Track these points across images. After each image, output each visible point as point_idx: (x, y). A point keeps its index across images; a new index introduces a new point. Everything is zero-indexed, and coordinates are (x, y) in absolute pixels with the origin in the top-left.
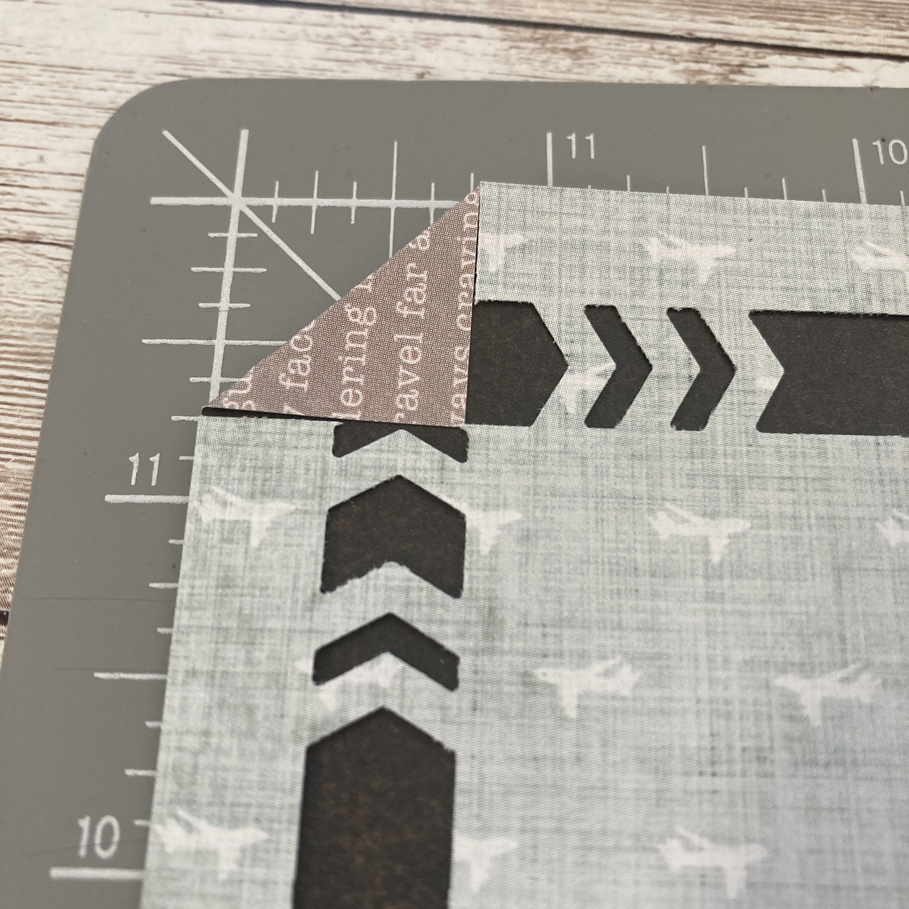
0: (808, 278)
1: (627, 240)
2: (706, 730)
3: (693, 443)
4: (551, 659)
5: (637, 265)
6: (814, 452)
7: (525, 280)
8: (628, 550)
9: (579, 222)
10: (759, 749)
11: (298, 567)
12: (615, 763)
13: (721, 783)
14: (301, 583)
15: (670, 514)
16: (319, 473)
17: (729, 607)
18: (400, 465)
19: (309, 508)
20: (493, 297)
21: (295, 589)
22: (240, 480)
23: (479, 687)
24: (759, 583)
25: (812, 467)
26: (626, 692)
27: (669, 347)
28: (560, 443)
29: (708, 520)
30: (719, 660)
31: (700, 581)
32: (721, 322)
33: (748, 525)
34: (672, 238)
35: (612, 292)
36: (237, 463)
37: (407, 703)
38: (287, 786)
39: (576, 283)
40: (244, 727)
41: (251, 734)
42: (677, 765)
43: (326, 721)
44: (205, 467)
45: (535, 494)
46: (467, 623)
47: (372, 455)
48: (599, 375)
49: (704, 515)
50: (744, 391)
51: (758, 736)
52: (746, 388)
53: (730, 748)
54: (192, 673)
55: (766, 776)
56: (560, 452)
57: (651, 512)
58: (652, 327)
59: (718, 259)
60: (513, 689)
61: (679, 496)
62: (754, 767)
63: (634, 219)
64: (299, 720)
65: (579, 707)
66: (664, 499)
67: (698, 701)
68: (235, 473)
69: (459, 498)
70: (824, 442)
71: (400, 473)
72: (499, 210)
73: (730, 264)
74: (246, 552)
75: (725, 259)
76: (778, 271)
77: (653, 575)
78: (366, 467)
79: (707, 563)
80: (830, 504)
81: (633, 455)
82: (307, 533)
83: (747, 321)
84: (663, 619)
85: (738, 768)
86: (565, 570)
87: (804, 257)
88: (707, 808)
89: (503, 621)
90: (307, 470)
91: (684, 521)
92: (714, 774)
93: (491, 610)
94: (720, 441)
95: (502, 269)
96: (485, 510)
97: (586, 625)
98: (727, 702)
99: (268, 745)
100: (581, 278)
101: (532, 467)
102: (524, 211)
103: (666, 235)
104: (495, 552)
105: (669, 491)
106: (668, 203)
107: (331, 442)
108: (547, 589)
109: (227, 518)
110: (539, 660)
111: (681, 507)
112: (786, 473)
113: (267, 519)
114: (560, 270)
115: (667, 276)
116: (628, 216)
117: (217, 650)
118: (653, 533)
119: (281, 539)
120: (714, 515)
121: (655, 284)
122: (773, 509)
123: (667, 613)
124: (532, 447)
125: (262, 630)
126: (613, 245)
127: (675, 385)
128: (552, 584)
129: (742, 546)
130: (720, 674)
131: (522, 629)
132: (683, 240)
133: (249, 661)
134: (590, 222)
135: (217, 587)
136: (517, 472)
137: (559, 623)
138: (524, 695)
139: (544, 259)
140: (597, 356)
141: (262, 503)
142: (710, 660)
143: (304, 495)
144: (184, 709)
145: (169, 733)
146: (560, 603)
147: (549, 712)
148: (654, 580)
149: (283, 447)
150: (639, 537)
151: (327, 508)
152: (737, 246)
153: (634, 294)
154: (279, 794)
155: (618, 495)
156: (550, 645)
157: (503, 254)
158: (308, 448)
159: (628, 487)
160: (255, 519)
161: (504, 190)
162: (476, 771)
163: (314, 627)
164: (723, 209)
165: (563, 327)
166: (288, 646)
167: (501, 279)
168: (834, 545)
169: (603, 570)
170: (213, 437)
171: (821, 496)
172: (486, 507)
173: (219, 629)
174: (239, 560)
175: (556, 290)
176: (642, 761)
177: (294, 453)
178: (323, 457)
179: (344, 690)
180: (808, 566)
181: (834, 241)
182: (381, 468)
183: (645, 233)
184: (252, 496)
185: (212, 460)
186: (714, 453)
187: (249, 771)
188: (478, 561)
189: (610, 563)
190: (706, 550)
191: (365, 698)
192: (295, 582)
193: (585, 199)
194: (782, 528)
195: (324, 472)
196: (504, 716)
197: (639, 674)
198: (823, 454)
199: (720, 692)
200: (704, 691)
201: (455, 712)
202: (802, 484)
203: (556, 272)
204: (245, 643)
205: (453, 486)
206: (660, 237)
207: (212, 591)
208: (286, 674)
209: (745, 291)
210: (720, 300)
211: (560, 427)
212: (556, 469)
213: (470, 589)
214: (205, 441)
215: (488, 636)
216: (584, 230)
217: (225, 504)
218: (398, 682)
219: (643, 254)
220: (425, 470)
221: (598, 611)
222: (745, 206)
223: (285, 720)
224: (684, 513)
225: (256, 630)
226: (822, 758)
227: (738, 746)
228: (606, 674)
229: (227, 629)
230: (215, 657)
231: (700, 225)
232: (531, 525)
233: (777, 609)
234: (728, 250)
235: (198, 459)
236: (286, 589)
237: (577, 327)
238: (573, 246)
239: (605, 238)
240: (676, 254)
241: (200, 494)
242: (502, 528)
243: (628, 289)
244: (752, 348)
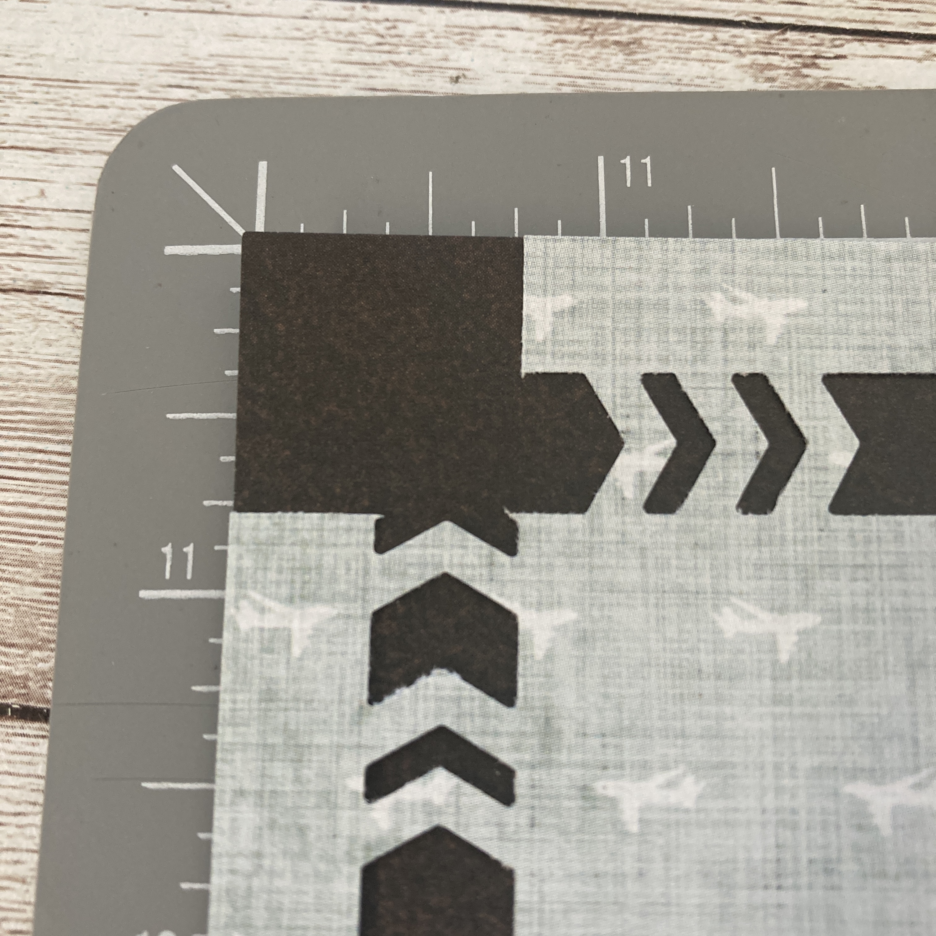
0: (888, 334)
1: (687, 297)
2: (772, 841)
3: (761, 528)
4: (611, 772)
5: (699, 325)
6: (890, 536)
7: (576, 348)
8: (691, 650)
9: (634, 277)
10: (828, 861)
11: (343, 677)
12: (678, 878)
13: (787, 897)
14: (347, 694)
15: (736, 610)
16: (361, 573)
17: (797, 710)
18: (446, 561)
19: (352, 612)
20: (540, 369)
21: (341, 702)
22: (278, 584)
23: (536, 803)
24: (829, 683)
25: (888, 553)
26: (689, 804)
27: (734, 420)
28: (617, 533)
29: (776, 615)
30: (786, 768)
31: (767, 683)
32: (791, 389)
33: (819, 619)
34: (737, 293)
35: (671, 358)
36: (274, 564)
37: (463, 820)
38: (344, 908)
39: (631, 349)
40: (296, 847)
41: (304, 855)
42: (740, 878)
43: (381, 841)
44: (239, 570)
45: (592, 590)
46: (523, 734)
47: (416, 551)
48: (659, 454)
49: (772, 610)
50: (816, 468)
51: (825, 847)
52: (819, 464)
53: (796, 860)
54: (240, 793)
55: (833, 888)
56: (617, 543)
57: (716, 608)
58: (716, 397)
59: (788, 315)
60: (573, 804)
61: (745, 589)
62: (821, 880)
63: (695, 271)
64: (352, 840)
65: (641, 821)
66: (729, 593)
67: (764, 811)
68: (272, 575)
69: (510, 598)
70: (900, 524)
71: (447, 570)
72: (546, 267)
73: (801, 321)
74: (288, 662)
75: (796, 315)
76: (854, 326)
77: (718, 677)
78: (410, 565)
79: (775, 663)
80: (905, 594)
81: (696, 544)
82: (350, 640)
83: (820, 386)
84: (728, 725)
85: (804, 880)
86: (625, 673)
87: (884, 309)
88: (772, 922)
89: (560, 732)
90: (348, 569)
91: (751, 617)
92: (779, 888)
93: (548, 720)
94: (790, 526)
95: (550, 337)
96: (539, 610)
97: (647, 734)
98: (794, 811)
99: (322, 867)
100: (637, 343)
101: (587, 560)
102: (572, 268)
103: (731, 289)
104: (550, 656)
105: (734, 583)
106: (733, 251)
107: (371, 538)
108: (606, 696)
109: (266, 625)
110: (599, 772)
111: (748, 601)
112: (860, 560)
113: (308, 625)
114: (613, 334)
115: (732, 337)
116: (689, 267)
117: (264, 768)
118: (717, 631)
119: (324, 647)
120: (782, 610)
121: (719, 347)
122: (846, 601)
123: (733, 718)
124: (587, 538)
125: (309, 746)
126: (671, 302)
127: (741, 463)
128: (611, 690)
129: (811, 643)
130: (787, 782)
131: (580, 740)
132: (749, 294)
133: (297, 779)
134: (646, 278)
135: (260, 701)
136: (571, 567)
137: (619, 732)
138: (584, 809)
139: (597, 323)
140: (656, 432)
141: (302, 608)
142: (777, 767)
143: (346, 598)
144: (234, 830)
145: (220, 855)
146: (620, 711)
147: (609, 827)
148: (719, 683)
149: (321, 545)
150: (703, 636)
151: (370, 611)
152: (810, 299)
153: (695, 360)
154: (336, 917)
155: (681, 590)
156: (611, 756)
157: (550, 319)
158: (348, 545)
159: (691, 580)
160: (296, 625)
161: (550, 244)
162: (536, 889)
163: (363, 742)
164: (795, 256)
165: (618, 400)
166: (337, 762)
167: (549, 348)
168: (908, 640)
169: (665, 673)
170: (246, 536)
171: (898, 585)
172: (539, 606)
173: (265, 746)
174: (281, 672)
175: (610, 358)
176: (706, 875)
177: (332, 551)
178: (365, 555)
179: (397, 808)
180: (881, 663)
181: (917, 290)
182: (426, 565)
183: (708, 288)
184: (291, 600)
185: (247, 562)
186: (783, 539)
187: (306, 893)
188: (532, 667)
189: (673, 666)
190: (774, 649)
191: (420, 816)
192: (341, 694)
193: (641, 249)
194: (856, 622)
195: (366, 572)
196: (563, 832)
197: (703, 784)
198: (899, 537)
199: (786, 802)
200: (770, 801)
201: (511, 829)
202: (876, 571)
203: (610, 338)
204: (292, 761)
205: (503, 584)
206: (724, 291)
207: (255, 706)
208: (336, 792)
209: (818, 352)
210: (790, 363)
211: (617, 513)
212: (613, 562)
213: (525, 698)
214: (238, 540)
215: (545, 748)
216: (639, 286)
217: (262, 610)
218: (452, 799)
219: (706, 312)
220: (473, 566)
221: (660, 718)
222: (819, 251)
223: (339, 840)
224: (750, 608)
225: (303, 746)
226: (892, 868)
227: (804, 857)
228: (670, 785)
229: (273, 746)
230: (263, 776)
231: (769, 275)
232: (588, 625)
233: (848, 711)
234: (801, 304)
236: (332, 702)
237: (633, 399)
238: (627, 305)
239: (663, 295)
240: (742, 311)
242: (556, 629)
243: (689, 353)
244: (825, 418)
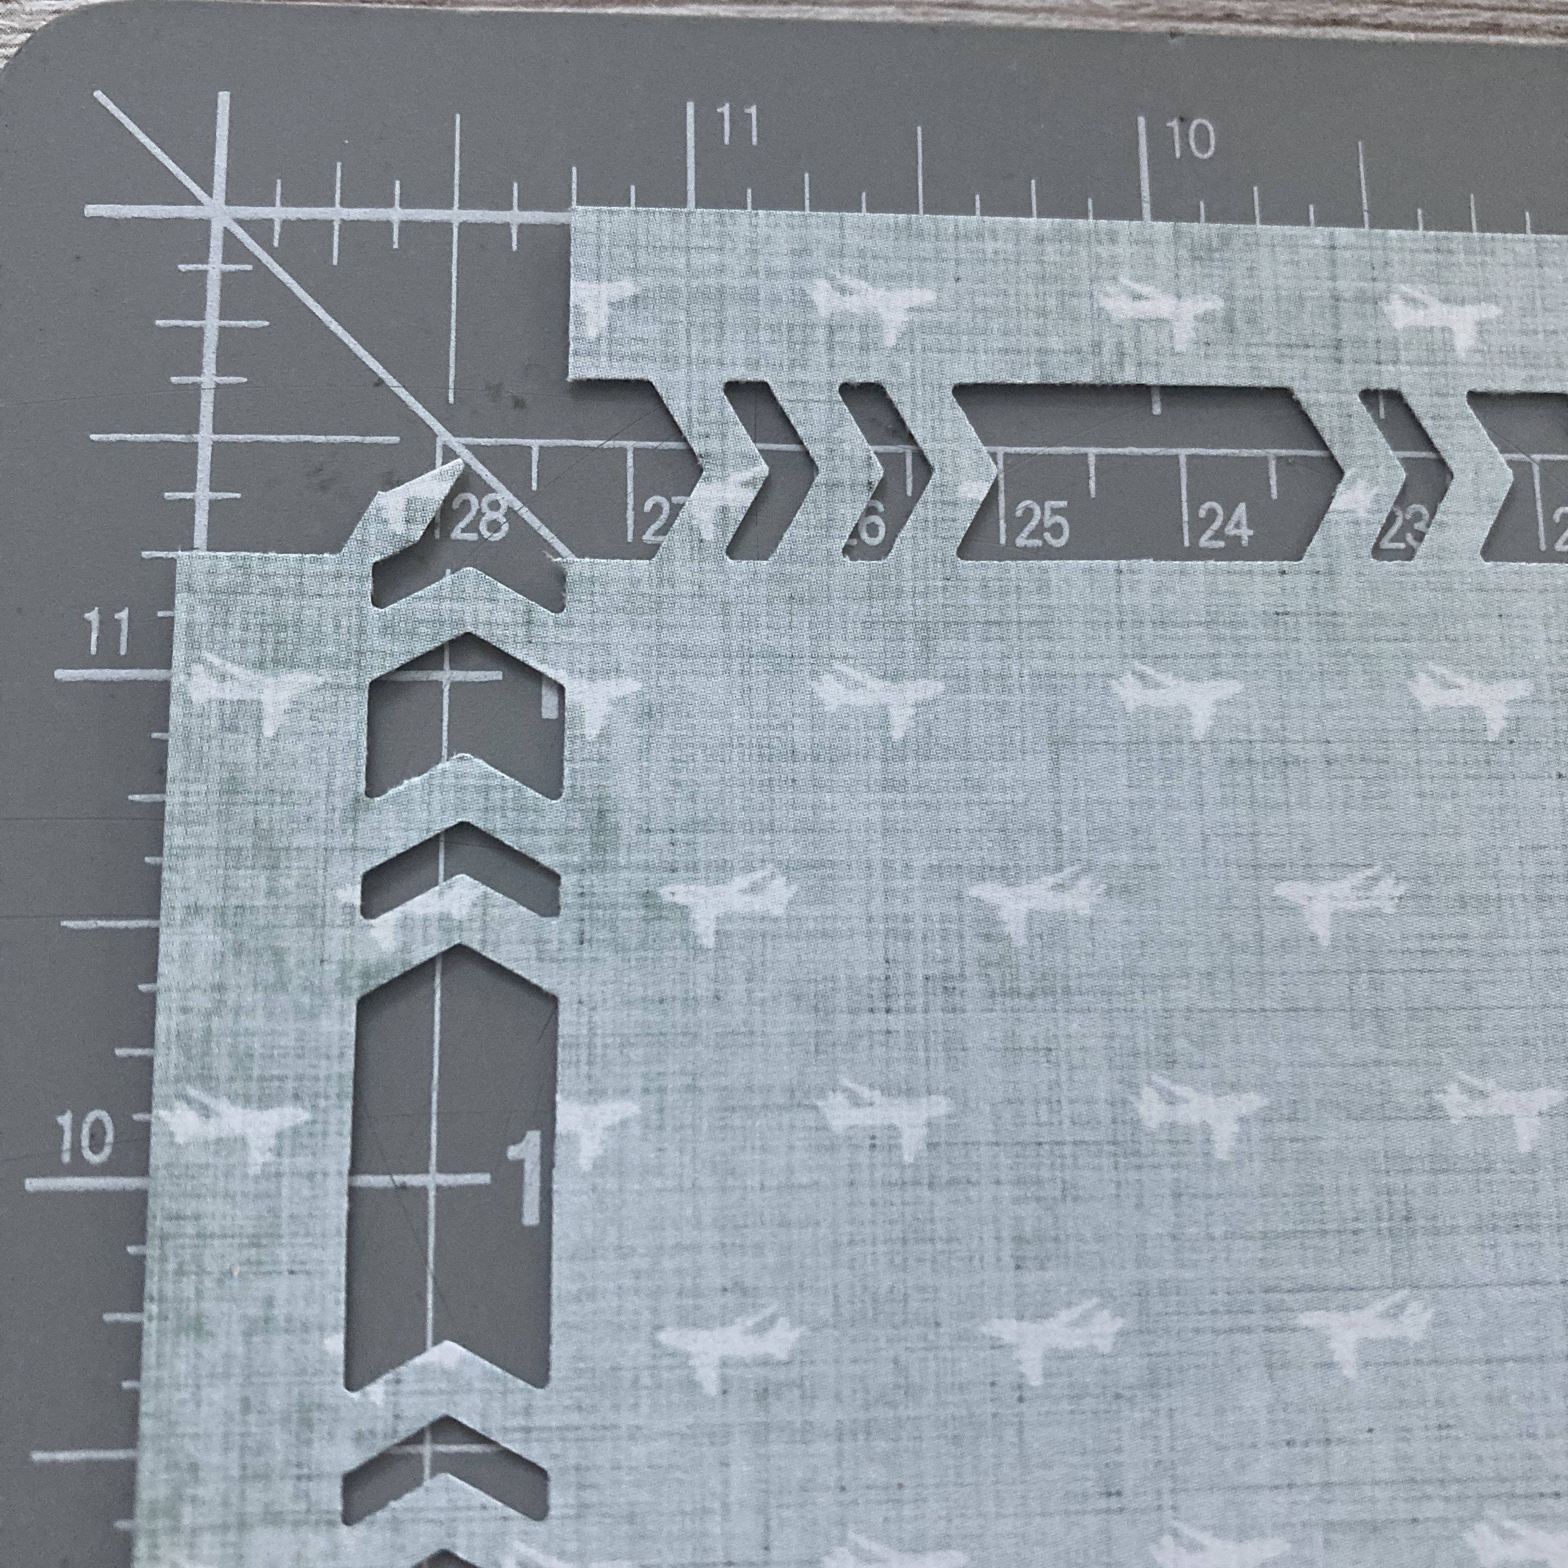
0: (1037, 334)
1: (782, 285)
2: (880, 955)
3: (871, 576)
4: (682, 874)
5: (800, 320)
6: (1033, 586)
7: (638, 347)
8: (783, 726)
9: (714, 258)
10: (946, 977)
11: (332, 764)
12: (763, 1002)
13: (897, 1022)
14: (338, 784)
15: (839, 677)
16: (354, 631)
17: (912, 797)
18: (468, 618)
19: (343, 680)
20: (592, 374)
21: (329, 793)
22: (244, 643)
23: (586, 913)
24: (952, 765)
25: (1029, 607)
26: (778, 911)
27: (842, 441)
28: (693, 583)
29: (888, 683)
30: (898, 866)
31: (877, 765)
32: (914, 402)
33: (941, 686)
34: (847, 280)
35: (763, 361)
36: (236, 620)
37: (492, 937)
38: (335, 1052)
39: (711, 351)
40: (270, 976)
41: (281, 985)
42: (841, 1000)
43: (383, 966)
44: (190, 626)
45: (659, 656)
46: (569, 831)
47: (428, 605)
48: (746, 484)
49: (884, 677)
50: (943, 503)
51: (946, 961)
52: (947, 498)
53: (909, 976)
54: (195, 910)
55: (954, 1010)
56: (694, 595)
57: (815, 675)
58: (819, 413)
59: (911, 309)
60: (633, 914)
61: (852, 652)
62: (939, 1001)
63: (793, 252)
64: (346, 966)
65: (717, 932)
66: (832, 657)
67: (870, 919)
68: (235, 633)
69: (554, 663)
70: (1045, 571)
71: (470, 629)
72: (599, 247)
73: (929, 317)
74: (258, 744)
75: (920, 310)
76: (994, 325)
77: (816, 758)
78: (421, 622)
79: (886, 740)
80: (1049, 656)
81: (791, 597)
82: (342, 716)
83: (950, 399)
84: (827, 815)
85: (919, 1001)
86: (700, 756)
88: (879, 1051)
89: (617, 827)
90: (337, 626)
91: (857, 685)
92: (888, 1011)
93: (601, 814)
94: (908, 574)
97: (726, 828)
98: (907, 919)
99: (306, 1000)
100: (719, 342)
101: (655, 617)
102: (634, 246)
103: (838, 276)
104: (605, 736)
105: (838, 646)
106: (842, 228)
107: (369, 586)
108: (676, 784)
109: (228, 697)
110: (665, 875)
111: (854, 666)
112: (994, 616)
113: (285, 696)
114: (688, 331)
115: (838, 337)
116: (785, 248)
117: (227, 877)
118: (816, 703)
119: (307, 724)
120: (896, 677)
121: (823, 349)
122: (975, 665)
123: (833, 809)
124: (655, 590)
125: (287, 849)
126: (762, 292)
127: (848, 495)
128: (683, 777)
129: (932, 717)
130: (900, 884)
131: (643, 836)
132: (863, 283)
133: (271, 892)
134: (730, 260)
135: (221, 793)
136: (634, 626)
137: (692, 826)
138: (647, 920)
139: (666, 316)
140: (743, 455)
141: (276, 676)
142: (887, 865)
143: (334, 663)
144: (187, 956)
145: (169, 989)
146: (694, 802)
147: (678, 941)
148: (816, 765)
149: (301, 594)
150: (798, 711)
151: (368, 681)
152: (939, 290)
153: (792, 365)
154: (323, 1063)
155: (771, 654)
156: (681, 855)
157: (606, 311)
158: (337, 595)
159: (785, 641)
160: (266, 697)
161: (605, 217)
162: (584, 1020)
163: (360, 844)
164: (921, 235)
165: (695, 414)
166: (325, 869)
167: (604, 347)
168: (1052, 711)
169: (750, 755)
170: (200, 581)
171: (1039, 645)
172: (592, 674)
173: (227, 850)
174: (249, 754)
175: (683, 361)
176: (798, 998)
177: (317, 602)
178: (360, 609)
179: (404, 924)
180: (1018, 739)
182: (442, 623)
183: (809, 273)
184: (260, 665)
185: (201, 616)
186: (900, 591)
187: (284, 1034)
188: (582, 749)
189: (760, 747)
190: (885, 723)
191: (433, 932)
192: (329, 784)
193: (723, 221)
194: (986, 690)
195: (362, 631)
196: (619, 947)
197: (794, 888)
198: (1043, 587)
199: (898, 908)
200: (877, 906)
201: (555, 946)
202: (1014, 629)
203: (683, 335)
204: (265, 867)
205: (545, 647)
206: (832, 279)
207: (214, 798)
208: (324, 907)
209: (948, 357)
210: (913, 370)
211: (692, 560)
212: (686, 620)
213: (573, 787)
214: (190, 589)
215: (596, 847)
216: (721, 270)
217: (223, 678)
218: (478, 911)
219: (806, 303)
220: (506, 625)
221: (743, 808)
222: (951, 230)
223: (327, 967)
224: (858, 675)
225: (280, 849)
226: (1026, 986)
227: (919, 973)
228: (754, 889)
229: (239, 849)
230: (225, 888)
231: (887, 260)
232: (654, 697)
233: (976, 798)
234: (927, 296)
235: (180, 614)
236: (317, 794)
237: (714, 414)
238: (705, 294)
239: (752, 281)
240: (853, 304)
241: (188, 664)
242: (614, 703)
243: (785, 356)
244: (956, 440)
